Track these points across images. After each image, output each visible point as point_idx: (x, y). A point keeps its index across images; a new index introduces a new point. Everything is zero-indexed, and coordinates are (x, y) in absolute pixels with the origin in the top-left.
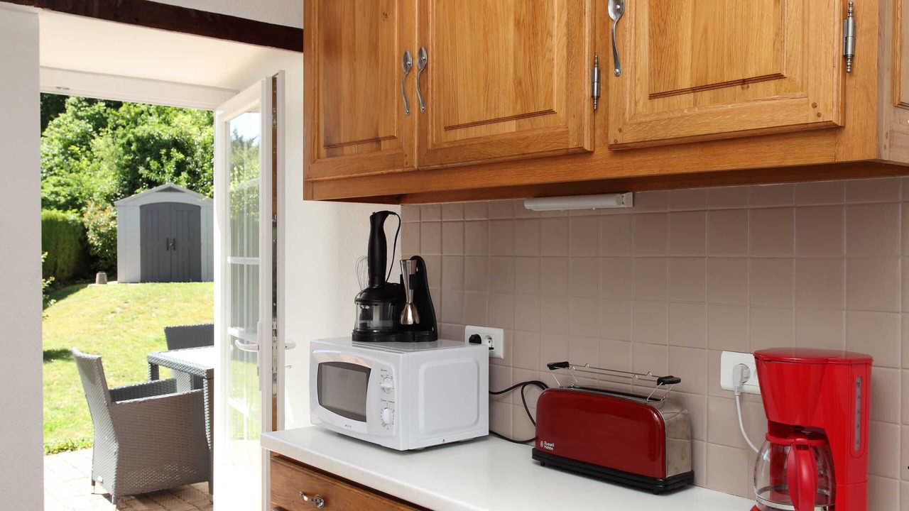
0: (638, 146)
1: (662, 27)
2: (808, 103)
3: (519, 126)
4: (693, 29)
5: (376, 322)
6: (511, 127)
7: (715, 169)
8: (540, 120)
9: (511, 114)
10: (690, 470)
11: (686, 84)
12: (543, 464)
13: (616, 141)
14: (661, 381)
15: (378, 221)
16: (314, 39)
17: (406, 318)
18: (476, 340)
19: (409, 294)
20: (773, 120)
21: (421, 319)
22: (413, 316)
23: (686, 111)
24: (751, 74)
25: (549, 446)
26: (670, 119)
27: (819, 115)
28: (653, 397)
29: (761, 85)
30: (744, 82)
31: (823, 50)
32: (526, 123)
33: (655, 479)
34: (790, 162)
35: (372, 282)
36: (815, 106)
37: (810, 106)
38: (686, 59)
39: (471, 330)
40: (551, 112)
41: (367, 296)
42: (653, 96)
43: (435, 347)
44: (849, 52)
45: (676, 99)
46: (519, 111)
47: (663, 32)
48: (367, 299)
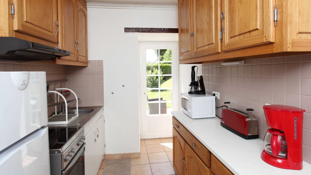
0: (228, 50)
1: (232, 20)
2: (263, 36)
3: (208, 47)
4: (238, 19)
5: (193, 90)
6: (207, 47)
7: (245, 56)
8: (212, 45)
9: (206, 44)
10: (257, 134)
11: (237, 34)
12: (223, 126)
13: (224, 50)
14: (248, 110)
15: (193, 68)
16: (179, 31)
17: (198, 89)
18: (214, 95)
19: (199, 84)
20: (255, 42)
21: (202, 89)
22: (200, 89)
23: (237, 41)
24: (251, 29)
25: (223, 122)
26: (234, 43)
27: (266, 39)
28: (246, 113)
29: (253, 32)
30: (250, 32)
31: (267, 20)
32: (209, 46)
33: (246, 135)
34: (262, 53)
35: (192, 81)
36: (265, 37)
37: (264, 37)
38: (237, 27)
39: (214, 92)
40: (213, 43)
41: (191, 84)
42: (231, 38)
43: (205, 96)
44: (275, 20)
45: (236, 38)
46: (208, 44)
47: (232, 21)
48: (191, 85)
